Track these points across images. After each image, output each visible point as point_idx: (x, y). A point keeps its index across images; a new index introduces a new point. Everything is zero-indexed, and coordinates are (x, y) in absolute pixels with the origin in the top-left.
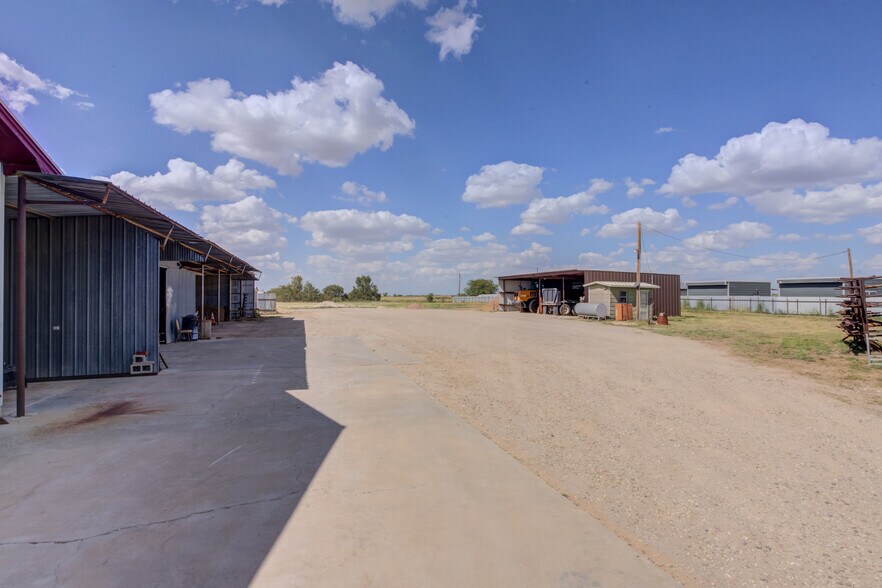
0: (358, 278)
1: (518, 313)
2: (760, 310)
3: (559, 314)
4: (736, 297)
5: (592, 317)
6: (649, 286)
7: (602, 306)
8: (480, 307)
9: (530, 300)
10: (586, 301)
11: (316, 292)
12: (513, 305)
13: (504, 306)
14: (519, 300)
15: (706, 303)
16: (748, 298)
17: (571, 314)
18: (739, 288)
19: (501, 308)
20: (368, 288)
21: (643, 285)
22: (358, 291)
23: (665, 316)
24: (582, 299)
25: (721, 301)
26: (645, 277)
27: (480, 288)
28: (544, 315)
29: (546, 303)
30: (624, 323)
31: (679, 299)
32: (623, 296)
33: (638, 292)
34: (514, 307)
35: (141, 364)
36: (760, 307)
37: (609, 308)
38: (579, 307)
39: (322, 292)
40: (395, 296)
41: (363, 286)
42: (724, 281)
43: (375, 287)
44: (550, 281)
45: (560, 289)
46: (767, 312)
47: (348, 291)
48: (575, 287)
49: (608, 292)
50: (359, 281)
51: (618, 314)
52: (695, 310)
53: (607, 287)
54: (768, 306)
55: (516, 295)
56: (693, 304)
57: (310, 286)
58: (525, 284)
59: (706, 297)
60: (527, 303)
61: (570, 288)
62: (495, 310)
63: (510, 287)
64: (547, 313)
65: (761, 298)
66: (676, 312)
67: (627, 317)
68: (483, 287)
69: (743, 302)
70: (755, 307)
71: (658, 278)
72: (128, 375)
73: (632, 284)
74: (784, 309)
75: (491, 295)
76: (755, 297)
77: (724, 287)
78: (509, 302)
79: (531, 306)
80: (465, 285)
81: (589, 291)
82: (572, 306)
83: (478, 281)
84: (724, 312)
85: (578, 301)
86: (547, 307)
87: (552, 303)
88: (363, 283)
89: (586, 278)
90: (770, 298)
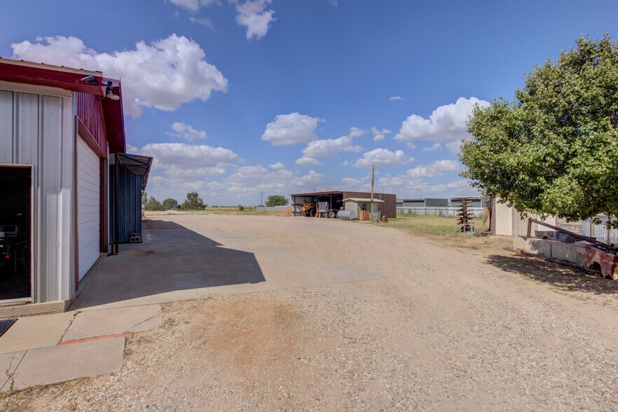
0: (189, 194)
1: (303, 217)
2: (441, 215)
3: (328, 217)
4: (429, 208)
5: (347, 219)
6: (379, 201)
7: (352, 212)
8: (277, 214)
9: (311, 209)
10: (344, 209)
11: (158, 203)
12: (300, 212)
13: (295, 213)
14: (304, 209)
15: (413, 211)
16: (435, 208)
17: (335, 217)
18: (431, 202)
19: (292, 214)
20: (196, 201)
21: (375, 200)
22: (188, 203)
23: (386, 218)
24: (341, 208)
25: (421, 209)
26: (376, 196)
27: (276, 201)
28: (319, 218)
29: (320, 211)
30: (364, 222)
31: (395, 208)
32: (364, 206)
33: (372, 204)
34: (301, 213)
35: (135, 238)
36: (440, 213)
37: (356, 213)
38: (340, 213)
39: (162, 204)
40: (213, 206)
41: (192, 200)
42: (423, 198)
43: (201, 200)
44: (323, 198)
45: (329, 202)
46: (444, 216)
47: (180, 203)
48: (338, 201)
49: (356, 204)
50: (189, 196)
51: (361, 217)
52: (407, 215)
53: (355, 201)
54: (444, 212)
55: (302, 206)
56: (406, 212)
57: (153, 199)
58: (307, 199)
59: (412, 207)
60: (309, 211)
61: (335, 201)
62: (288, 215)
63: (299, 201)
64: (321, 217)
65: (441, 208)
66: (393, 215)
67: (366, 218)
68: (278, 201)
69: (432, 210)
70: (438, 212)
71: (384, 196)
72: (129, 242)
73: (369, 200)
74: (452, 215)
75: (283, 206)
76: (438, 208)
77: (423, 201)
78: (298, 210)
79: (311, 213)
80: (266, 199)
81: (346, 204)
82: (336, 213)
83: (275, 197)
84: (422, 216)
85: (339, 209)
86: (322, 213)
87: (324, 211)
88: (192, 197)
89: (344, 196)
90: (446, 208)
